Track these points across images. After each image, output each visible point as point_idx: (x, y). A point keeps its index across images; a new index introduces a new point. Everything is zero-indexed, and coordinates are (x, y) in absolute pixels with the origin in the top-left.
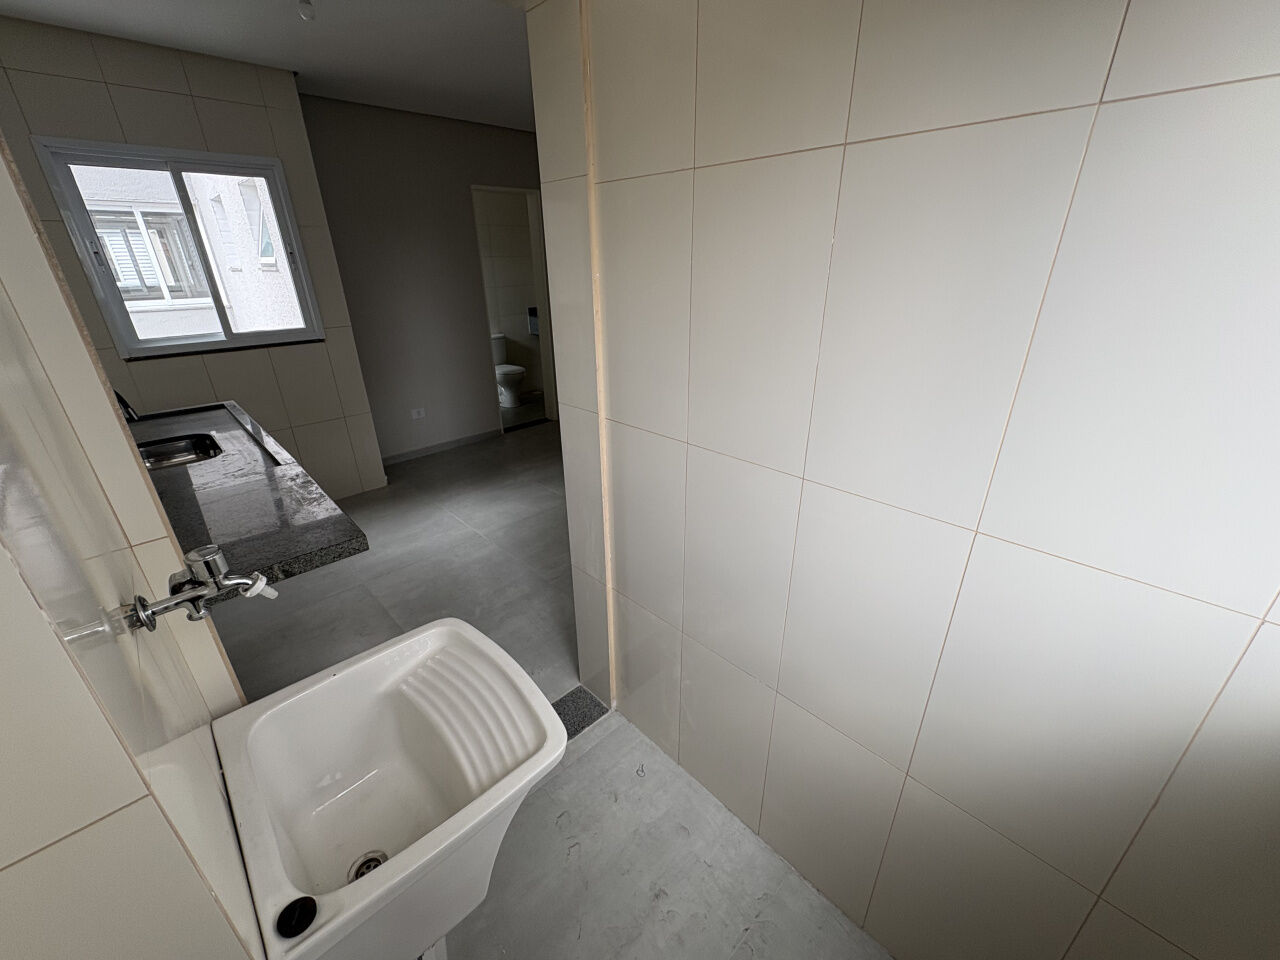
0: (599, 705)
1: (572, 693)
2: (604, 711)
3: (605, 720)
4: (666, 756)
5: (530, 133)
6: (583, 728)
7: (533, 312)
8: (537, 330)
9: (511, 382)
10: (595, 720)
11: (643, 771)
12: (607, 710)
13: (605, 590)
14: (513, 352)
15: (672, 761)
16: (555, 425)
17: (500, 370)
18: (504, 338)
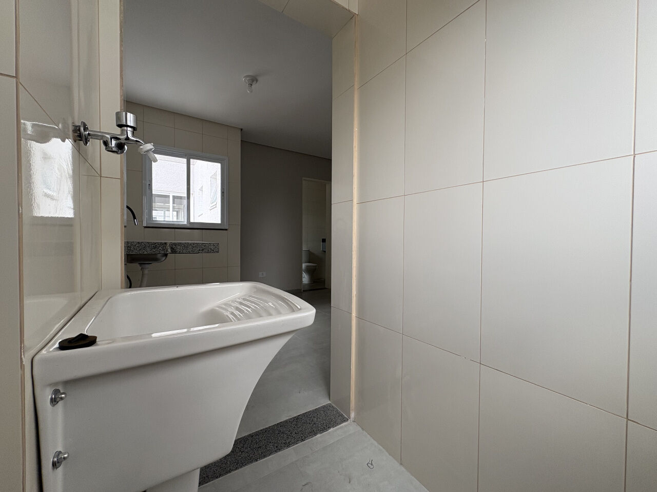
0: (342, 415)
1: (324, 407)
2: (345, 420)
3: (345, 426)
4: (391, 457)
5: (329, 159)
6: (329, 428)
7: (324, 241)
8: (325, 249)
9: (310, 271)
10: (338, 424)
11: (372, 464)
12: (348, 420)
13: (351, 317)
14: (311, 257)
15: (396, 462)
16: (329, 291)
17: (304, 265)
18: (309, 250)
